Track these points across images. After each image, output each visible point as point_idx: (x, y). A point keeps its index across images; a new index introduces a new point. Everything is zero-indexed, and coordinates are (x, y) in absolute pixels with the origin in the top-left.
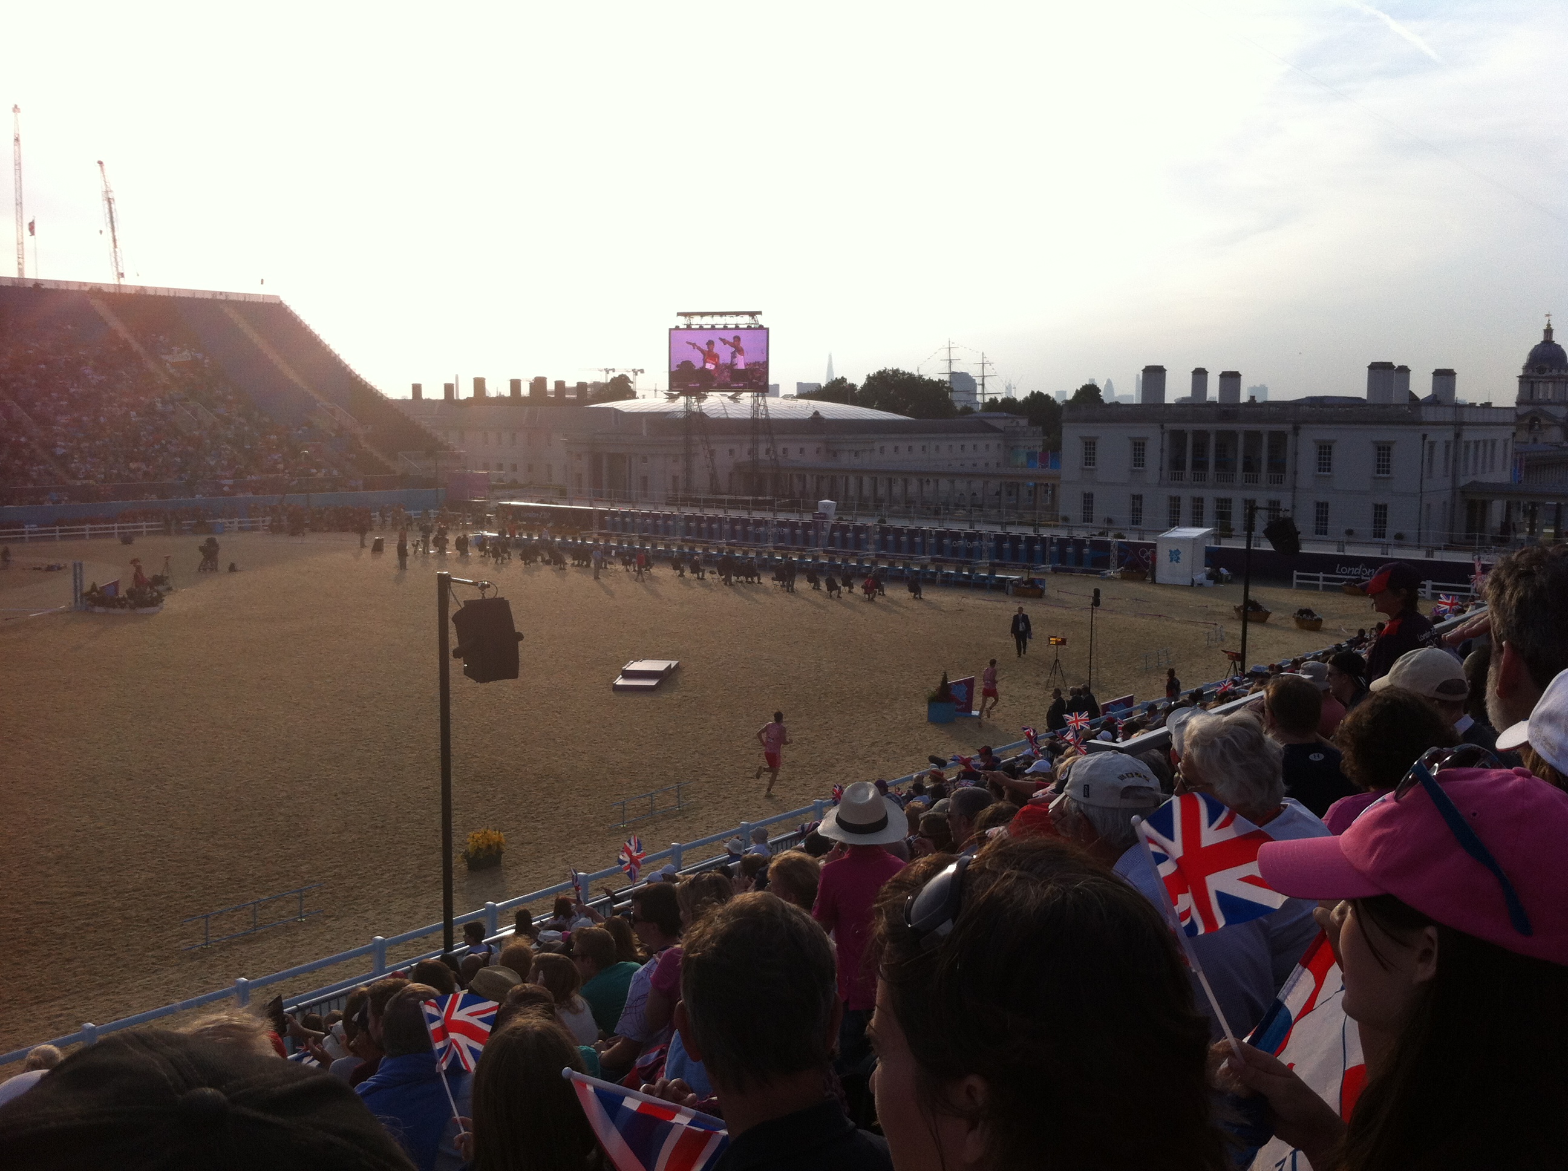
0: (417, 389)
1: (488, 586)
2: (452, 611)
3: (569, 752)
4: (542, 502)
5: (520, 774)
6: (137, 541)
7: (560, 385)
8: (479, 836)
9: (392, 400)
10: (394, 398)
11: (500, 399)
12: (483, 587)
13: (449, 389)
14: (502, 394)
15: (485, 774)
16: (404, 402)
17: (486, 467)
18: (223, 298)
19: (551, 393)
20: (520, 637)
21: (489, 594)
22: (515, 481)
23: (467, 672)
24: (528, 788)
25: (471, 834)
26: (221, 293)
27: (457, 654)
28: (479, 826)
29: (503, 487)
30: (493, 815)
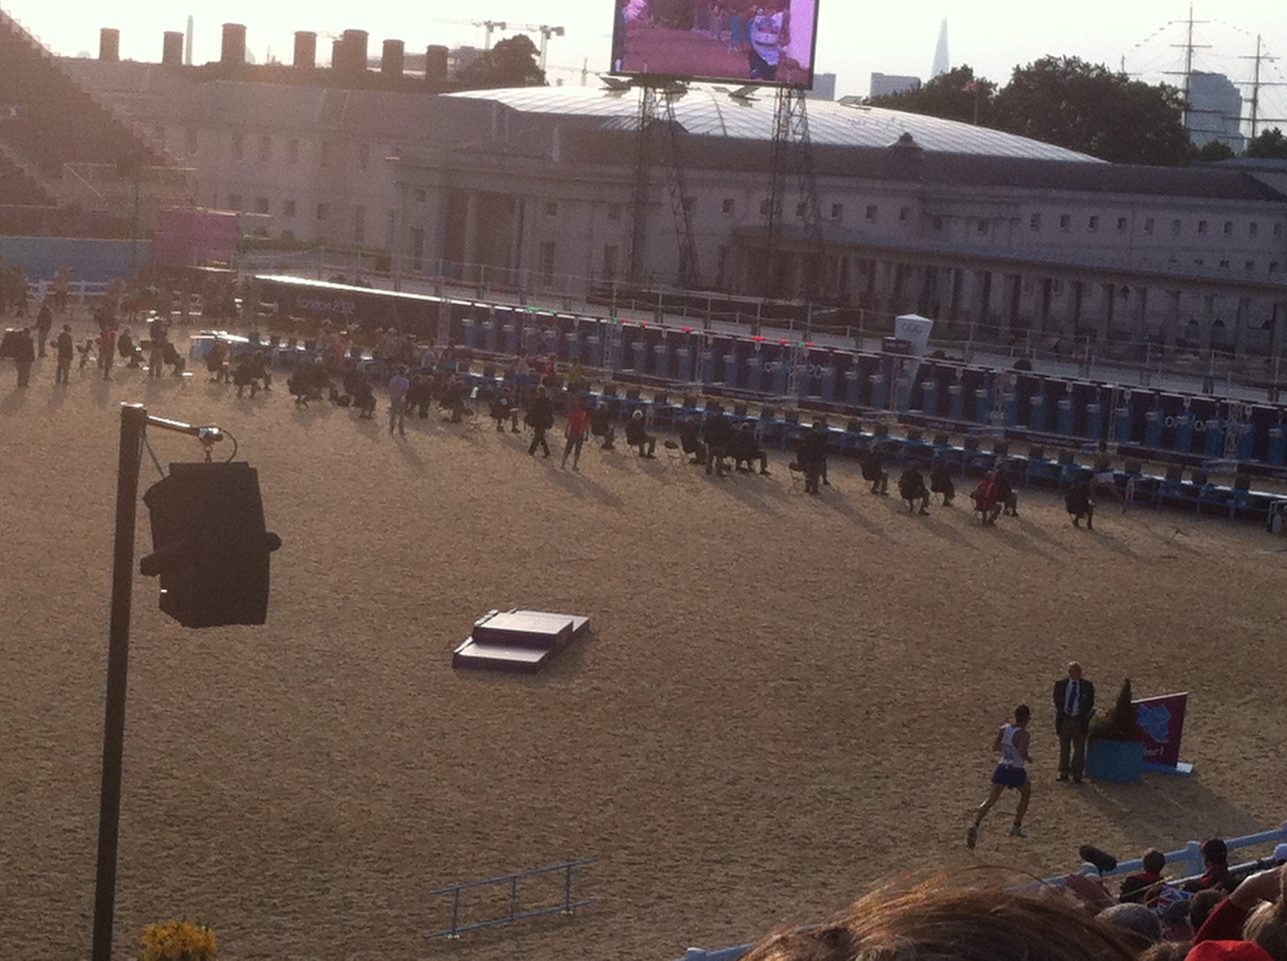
0: (109, 39)
1: (219, 438)
2: (147, 480)
3: (355, 781)
4: (340, 280)
5: (256, 817)
7: (393, 48)
8: (165, 932)
9: (59, 59)
10: (63, 55)
11: (273, 70)
12: (210, 439)
13: (173, 43)
14: (277, 60)
15: (188, 812)
16: (82, 63)
17: (234, 202)
19: (374, 64)
20: (274, 542)
21: (220, 454)
22: (289, 235)
23: (166, 604)
24: (270, 846)
25: (151, 928)
27: (148, 568)
28: (168, 913)
29: (266, 246)
30: (197, 894)
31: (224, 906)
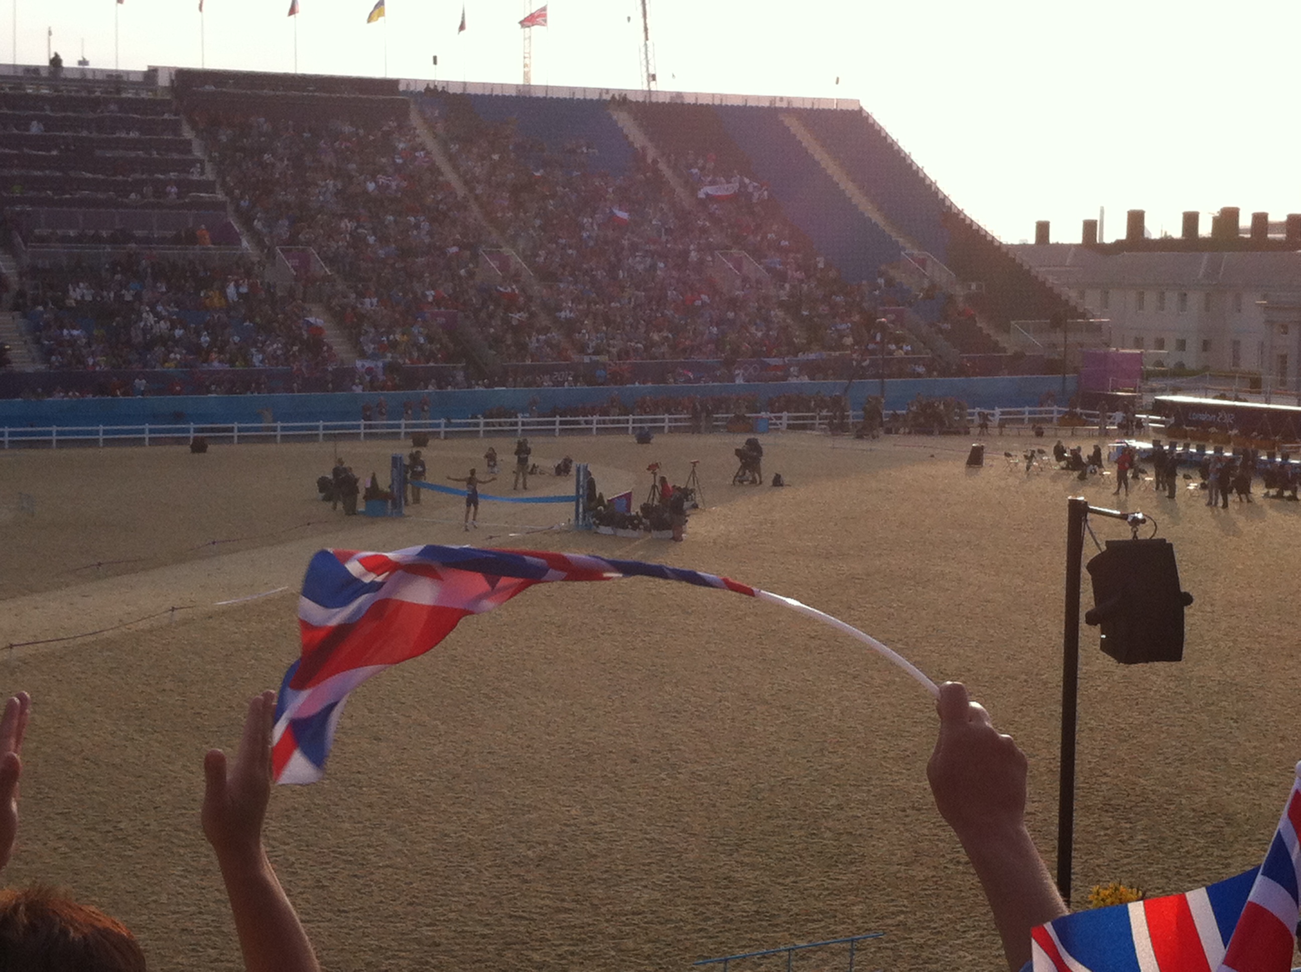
0: (1043, 229)
1: (1143, 521)
2: (1090, 552)
4: (1223, 397)
6: (656, 439)
7: (1260, 220)
8: (1107, 892)
9: (1007, 246)
10: (1009, 243)
11: (1166, 243)
12: (1136, 522)
13: (1090, 228)
14: (1168, 234)
16: (1024, 247)
17: (1138, 343)
18: (784, 105)
19: (1245, 231)
20: (1187, 599)
21: (1145, 533)
22: (1181, 365)
23: (1105, 646)
25: (1095, 888)
26: (782, 99)
27: (1091, 619)
28: (1108, 878)
29: (1163, 375)
30: (1129, 864)
31: (1150, 874)
